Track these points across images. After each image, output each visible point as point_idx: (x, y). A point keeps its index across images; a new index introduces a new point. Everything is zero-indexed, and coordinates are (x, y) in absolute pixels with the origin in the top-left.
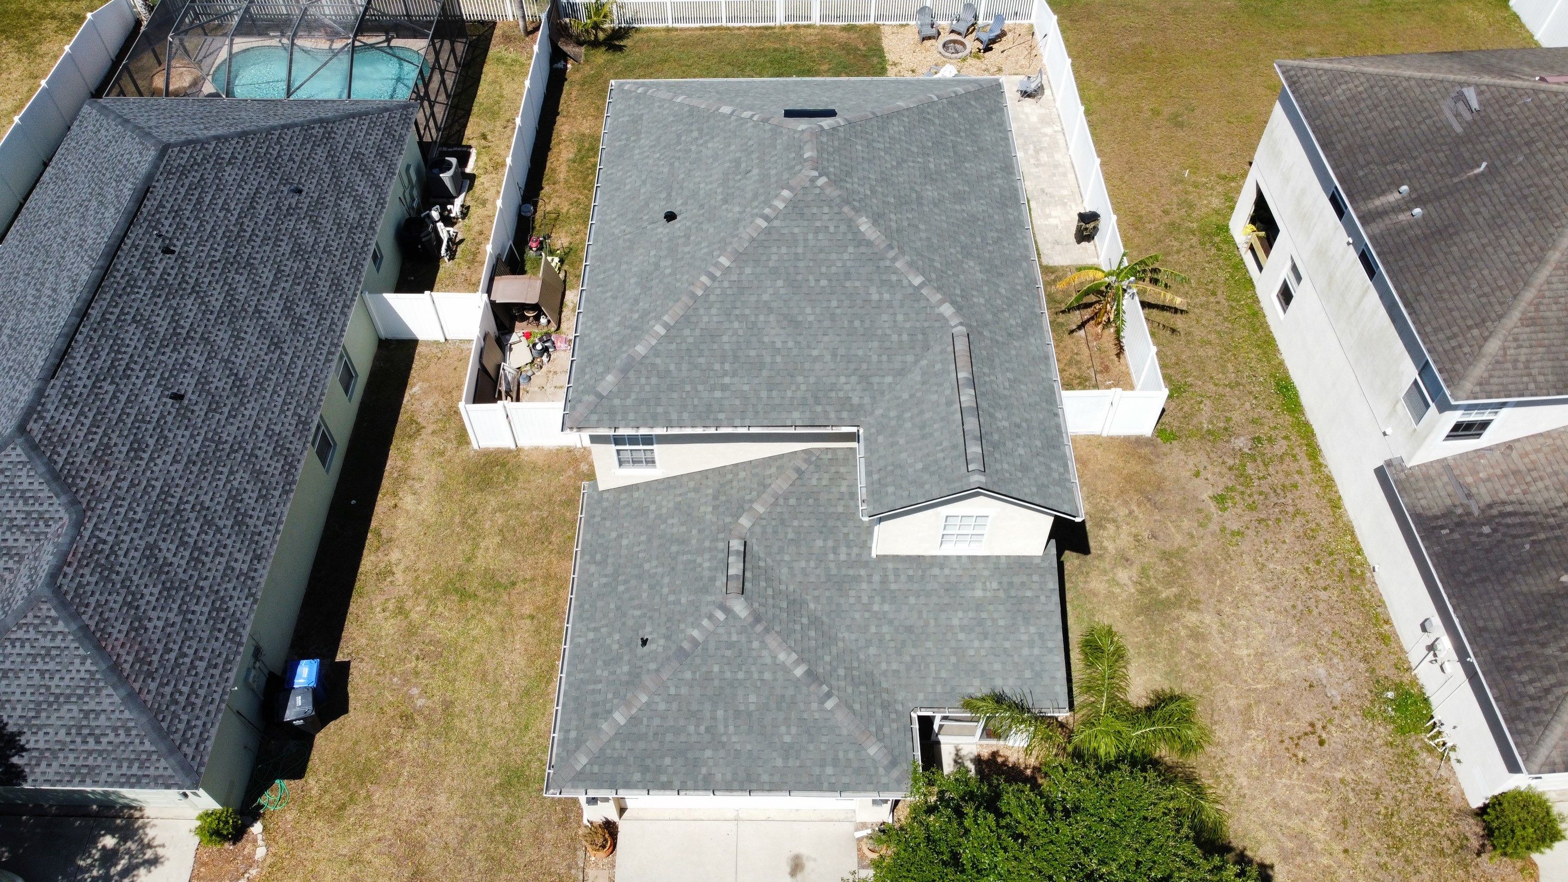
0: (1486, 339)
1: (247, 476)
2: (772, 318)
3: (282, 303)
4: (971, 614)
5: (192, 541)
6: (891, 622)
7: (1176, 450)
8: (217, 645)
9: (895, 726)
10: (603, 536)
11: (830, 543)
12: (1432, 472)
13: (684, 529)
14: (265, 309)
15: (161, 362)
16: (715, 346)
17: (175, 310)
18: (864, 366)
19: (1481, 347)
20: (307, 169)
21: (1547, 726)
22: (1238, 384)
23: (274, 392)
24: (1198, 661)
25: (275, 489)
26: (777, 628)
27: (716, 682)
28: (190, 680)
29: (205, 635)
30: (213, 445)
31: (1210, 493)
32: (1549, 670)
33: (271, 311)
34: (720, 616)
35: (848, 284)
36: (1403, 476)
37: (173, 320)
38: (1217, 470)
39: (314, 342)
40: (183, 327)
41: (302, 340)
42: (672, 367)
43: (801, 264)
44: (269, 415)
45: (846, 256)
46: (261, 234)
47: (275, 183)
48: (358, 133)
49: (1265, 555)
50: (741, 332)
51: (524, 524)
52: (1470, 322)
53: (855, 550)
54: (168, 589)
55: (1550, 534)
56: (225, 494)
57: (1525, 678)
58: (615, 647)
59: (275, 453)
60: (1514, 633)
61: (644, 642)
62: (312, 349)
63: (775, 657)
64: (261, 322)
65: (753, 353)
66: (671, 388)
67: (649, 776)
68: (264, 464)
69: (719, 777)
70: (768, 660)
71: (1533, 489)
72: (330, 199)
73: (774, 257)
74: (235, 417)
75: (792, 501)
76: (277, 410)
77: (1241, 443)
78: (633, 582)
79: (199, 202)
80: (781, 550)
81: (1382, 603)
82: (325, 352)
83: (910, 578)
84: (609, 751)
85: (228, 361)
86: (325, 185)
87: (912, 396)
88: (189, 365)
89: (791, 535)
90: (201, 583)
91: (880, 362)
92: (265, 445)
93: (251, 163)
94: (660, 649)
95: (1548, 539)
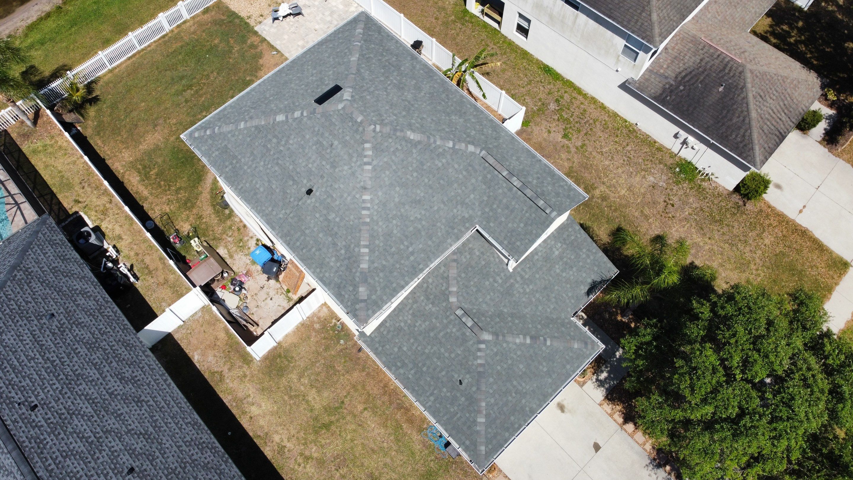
0: (650, 15)
1: (203, 473)
2: (407, 207)
3: (116, 379)
4: (561, 263)
6: (537, 291)
7: (534, 127)
9: (572, 329)
10: (392, 354)
11: (491, 280)
12: (647, 77)
13: (427, 323)
14: (113, 389)
15: (102, 463)
16: (394, 239)
17: (75, 432)
18: (459, 198)
19: (650, 20)
20: (40, 300)
21: (752, 149)
22: (531, 81)
23: (166, 423)
24: (613, 208)
25: (221, 465)
26: (506, 332)
27: (504, 373)
30: (173, 475)
31: (561, 136)
32: (739, 128)
33: (116, 387)
34: (483, 346)
35: (425, 167)
36: (637, 85)
37: (81, 439)
38: (554, 124)
39: (153, 383)
40: (90, 437)
41: (146, 387)
42: (384, 263)
43: (399, 173)
44: (177, 436)
45: (415, 156)
46: (63, 355)
47: (36, 322)
48: (40, 258)
49: (599, 147)
50: (399, 224)
51: (318, 374)
52: (639, 11)
53: (502, 274)
55: (704, 76)
57: (734, 136)
58: (449, 394)
59: (201, 450)
60: (719, 122)
61: (461, 383)
62: (155, 387)
63: (515, 343)
64: (119, 397)
65: (411, 229)
66: (391, 272)
67: (511, 430)
68: (203, 459)
69: (534, 406)
70: (514, 347)
71: (686, 61)
72: (71, 306)
73: (386, 179)
74: (165, 453)
75: (463, 275)
76: (177, 431)
77: (553, 106)
78: (428, 362)
79: (14, 369)
80: (476, 299)
81: (648, 136)
82: (163, 383)
83: (529, 268)
84: (489, 436)
85: (129, 431)
86: (60, 300)
87: (489, 197)
88: (116, 451)
89: (474, 290)
91: (463, 191)
92: (192, 452)
93: (11, 323)
94: (470, 380)
95: (704, 78)
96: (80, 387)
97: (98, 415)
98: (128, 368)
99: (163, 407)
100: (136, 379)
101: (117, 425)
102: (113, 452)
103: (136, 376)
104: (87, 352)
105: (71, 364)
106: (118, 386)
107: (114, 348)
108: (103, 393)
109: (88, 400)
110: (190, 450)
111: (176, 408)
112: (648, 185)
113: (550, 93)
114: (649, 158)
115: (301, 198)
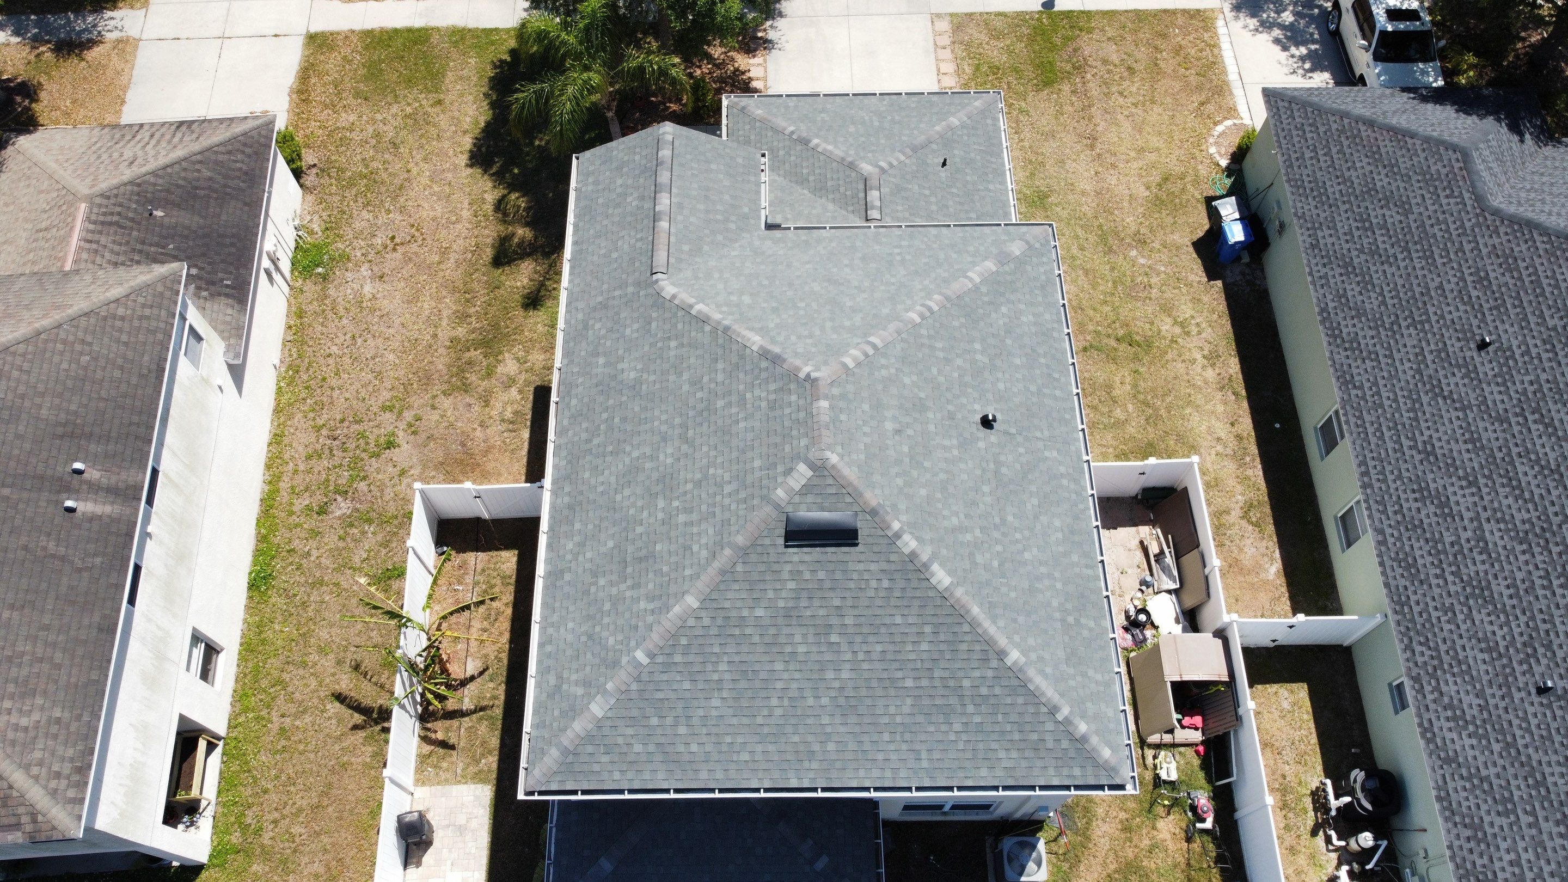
2: (855, 284)
3: (1455, 508)
5: (1377, 232)
8: (1305, 172)
14: (1467, 491)
15: (1527, 373)
16: (913, 268)
17: (1559, 438)
18: (759, 260)
23: (1396, 400)
24: (469, 296)
26: (835, 164)
27: (882, 136)
28: (1310, 142)
29: (1319, 174)
30: (1417, 319)
31: (397, 451)
33: (1460, 492)
35: (775, 304)
37: (1552, 424)
38: (380, 476)
39: (1390, 477)
40: (1535, 422)
41: (1405, 474)
44: (1385, 374)
50: (887, 276)
54: (1371, 191)
56: (1376, 282)
58: (969, 171)
61: (944, 164)
62: (1388, 468)
63: (836, 147)
64: (1461, 473)
65: (873, 265)
70: (841, 145)
74: (1416, 355)
82: (1372, 471)
85: (1463, 409)
86: (1516, 722)
87: (714, 233)
88: (1498, 384)
90: (1347, 206)
91: (743, 262)
94: (931, 155)
96: (1526, 516)
97: (1509, 454)
98: (1426, 521)
99: (1389, 429)
100: (1417, 495)
101: (1481, 425)
102: (1504, 384)
103: (1416, 500)
104: (1493, 583)
105: (1531, 567)
106: (1455, 493)
107: (1438, 571)
108: (1488, 490)
109: (1519, 487)
110: (1375, 345)
111: (1367, 418)
112: (385, 286)
113: (315, 533)
114: (330, 315)
115: (1006, 433)
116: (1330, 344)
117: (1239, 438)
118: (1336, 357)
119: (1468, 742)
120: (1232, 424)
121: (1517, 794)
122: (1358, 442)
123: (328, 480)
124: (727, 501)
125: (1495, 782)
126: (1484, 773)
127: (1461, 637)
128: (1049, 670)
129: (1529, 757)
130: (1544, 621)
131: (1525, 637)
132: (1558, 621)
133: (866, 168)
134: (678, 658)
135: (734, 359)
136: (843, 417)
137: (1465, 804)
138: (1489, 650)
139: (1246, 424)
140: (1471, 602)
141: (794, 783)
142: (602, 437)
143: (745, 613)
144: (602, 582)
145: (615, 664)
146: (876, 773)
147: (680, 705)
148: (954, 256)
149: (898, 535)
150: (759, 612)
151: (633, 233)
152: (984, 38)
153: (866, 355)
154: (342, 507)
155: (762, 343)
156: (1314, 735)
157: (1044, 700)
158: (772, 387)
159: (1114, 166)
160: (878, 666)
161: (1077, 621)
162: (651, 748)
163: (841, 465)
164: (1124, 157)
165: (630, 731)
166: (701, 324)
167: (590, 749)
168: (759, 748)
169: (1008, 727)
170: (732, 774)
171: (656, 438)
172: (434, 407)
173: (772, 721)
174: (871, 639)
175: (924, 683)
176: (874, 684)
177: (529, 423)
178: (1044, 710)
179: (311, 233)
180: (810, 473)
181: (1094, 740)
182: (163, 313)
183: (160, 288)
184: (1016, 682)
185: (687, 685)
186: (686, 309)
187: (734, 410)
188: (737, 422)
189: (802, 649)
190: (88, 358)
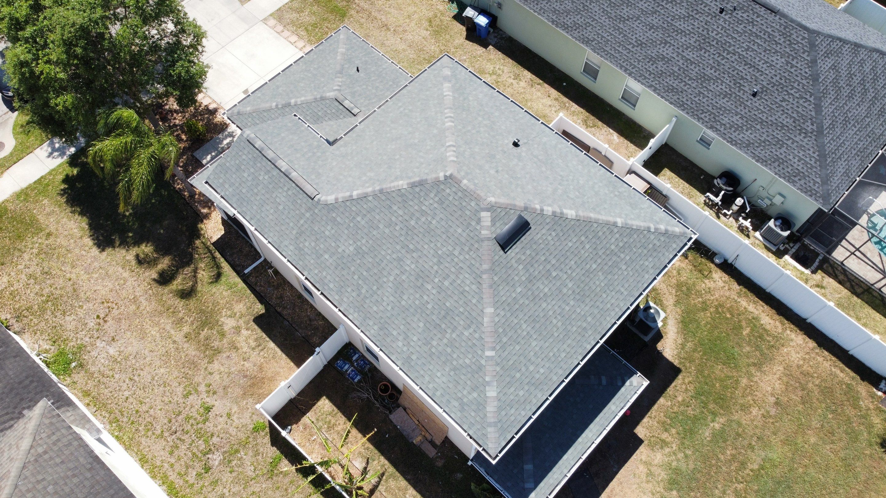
20: (774, 107)
25: (557, 17)
27: (319, 78)
31: (215, 409)
38: (219, 428)
46: (723, 62)
47: (765, 83)
48: (803, 153)
72: (742, 110)
76: (600, 32)
79: (757, 36)
82: (628, 67)
86: (756, 113)
92: (582, 20)
93: (786, 75)
94: (349, 71)
96: (694, 40)
97: (668, 22)
98: (663, 69)
99: (619, 47)
100: (651, 62)
101: (649, 19)
103: (652, 65)
104: (705, 72)
105: (712, 56)
106: (663, 51)
107: (683, 83)
109: (682, 31)
111: (607, 49)
112: (120, 342)
113: (215, 483)
114: (105, 380)
115: (525, 143)
116: (567, 32)
117: (556, 99)
118: (575, 35)
119: (748, 133)
120: (549, 96)
121: (779, 136)
122: (612, 60)
123: (194, 454)
124: (461, 257)
125: (768, 139)
126: (763, 139)
127: (712, 100)
128: (632, 217)
129: (771, 121)
130: (733, 71)
131: (733, 82)
132: (737, 67)
133: (331, 94)
134: (505, 340)
135: (400, 199)
136: (476, 181)
137: (767, 155)
138: (725, 96)
139: (554, 93)
140: (704, 85)
141: (589, 347)
142: (365, 287)
143: (514, 295)
144: (434, 343)
145: (480, 368)
146: (613, 314)
147: (522, 358)
148: (428, 93)
149: (542, 210)
150: (519, 290)
151: (280, 190)
152: (295, 15)
153: (454, 151)
154: (216, 459)
155: (406, 182)
156: (686, 184)
157: (642, 229)
158: (432, 195)
159: (405, 31)
160: (578, 270)
161: (619, 192)
162: (526, 388)
163: (498, 200)
164: (405, 24)
165: (512, 390)
166: (364, 199)
167: (503, 413)
168: (565, 346)
169: (640, 251)
170: (565, 367)
171: (395, 263)
172: (211, 374)
173: (561, 330)
174: (567, 261)
175: (599, 261)
176: (583, 278)
177: (268, 339)
178: (646, 232)
179: (46, 351)
180: (489, 214)
181: (670, 228)
182: (64, 431)
183: (47, 421)
184: (628, 231)
185: (517, 347)
186: (350, 199)
187: (423, 219)
188: (431, 222)
189: (546, 290)
190: (51, 487)
